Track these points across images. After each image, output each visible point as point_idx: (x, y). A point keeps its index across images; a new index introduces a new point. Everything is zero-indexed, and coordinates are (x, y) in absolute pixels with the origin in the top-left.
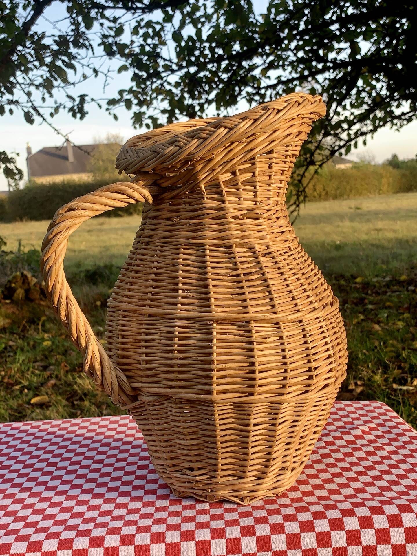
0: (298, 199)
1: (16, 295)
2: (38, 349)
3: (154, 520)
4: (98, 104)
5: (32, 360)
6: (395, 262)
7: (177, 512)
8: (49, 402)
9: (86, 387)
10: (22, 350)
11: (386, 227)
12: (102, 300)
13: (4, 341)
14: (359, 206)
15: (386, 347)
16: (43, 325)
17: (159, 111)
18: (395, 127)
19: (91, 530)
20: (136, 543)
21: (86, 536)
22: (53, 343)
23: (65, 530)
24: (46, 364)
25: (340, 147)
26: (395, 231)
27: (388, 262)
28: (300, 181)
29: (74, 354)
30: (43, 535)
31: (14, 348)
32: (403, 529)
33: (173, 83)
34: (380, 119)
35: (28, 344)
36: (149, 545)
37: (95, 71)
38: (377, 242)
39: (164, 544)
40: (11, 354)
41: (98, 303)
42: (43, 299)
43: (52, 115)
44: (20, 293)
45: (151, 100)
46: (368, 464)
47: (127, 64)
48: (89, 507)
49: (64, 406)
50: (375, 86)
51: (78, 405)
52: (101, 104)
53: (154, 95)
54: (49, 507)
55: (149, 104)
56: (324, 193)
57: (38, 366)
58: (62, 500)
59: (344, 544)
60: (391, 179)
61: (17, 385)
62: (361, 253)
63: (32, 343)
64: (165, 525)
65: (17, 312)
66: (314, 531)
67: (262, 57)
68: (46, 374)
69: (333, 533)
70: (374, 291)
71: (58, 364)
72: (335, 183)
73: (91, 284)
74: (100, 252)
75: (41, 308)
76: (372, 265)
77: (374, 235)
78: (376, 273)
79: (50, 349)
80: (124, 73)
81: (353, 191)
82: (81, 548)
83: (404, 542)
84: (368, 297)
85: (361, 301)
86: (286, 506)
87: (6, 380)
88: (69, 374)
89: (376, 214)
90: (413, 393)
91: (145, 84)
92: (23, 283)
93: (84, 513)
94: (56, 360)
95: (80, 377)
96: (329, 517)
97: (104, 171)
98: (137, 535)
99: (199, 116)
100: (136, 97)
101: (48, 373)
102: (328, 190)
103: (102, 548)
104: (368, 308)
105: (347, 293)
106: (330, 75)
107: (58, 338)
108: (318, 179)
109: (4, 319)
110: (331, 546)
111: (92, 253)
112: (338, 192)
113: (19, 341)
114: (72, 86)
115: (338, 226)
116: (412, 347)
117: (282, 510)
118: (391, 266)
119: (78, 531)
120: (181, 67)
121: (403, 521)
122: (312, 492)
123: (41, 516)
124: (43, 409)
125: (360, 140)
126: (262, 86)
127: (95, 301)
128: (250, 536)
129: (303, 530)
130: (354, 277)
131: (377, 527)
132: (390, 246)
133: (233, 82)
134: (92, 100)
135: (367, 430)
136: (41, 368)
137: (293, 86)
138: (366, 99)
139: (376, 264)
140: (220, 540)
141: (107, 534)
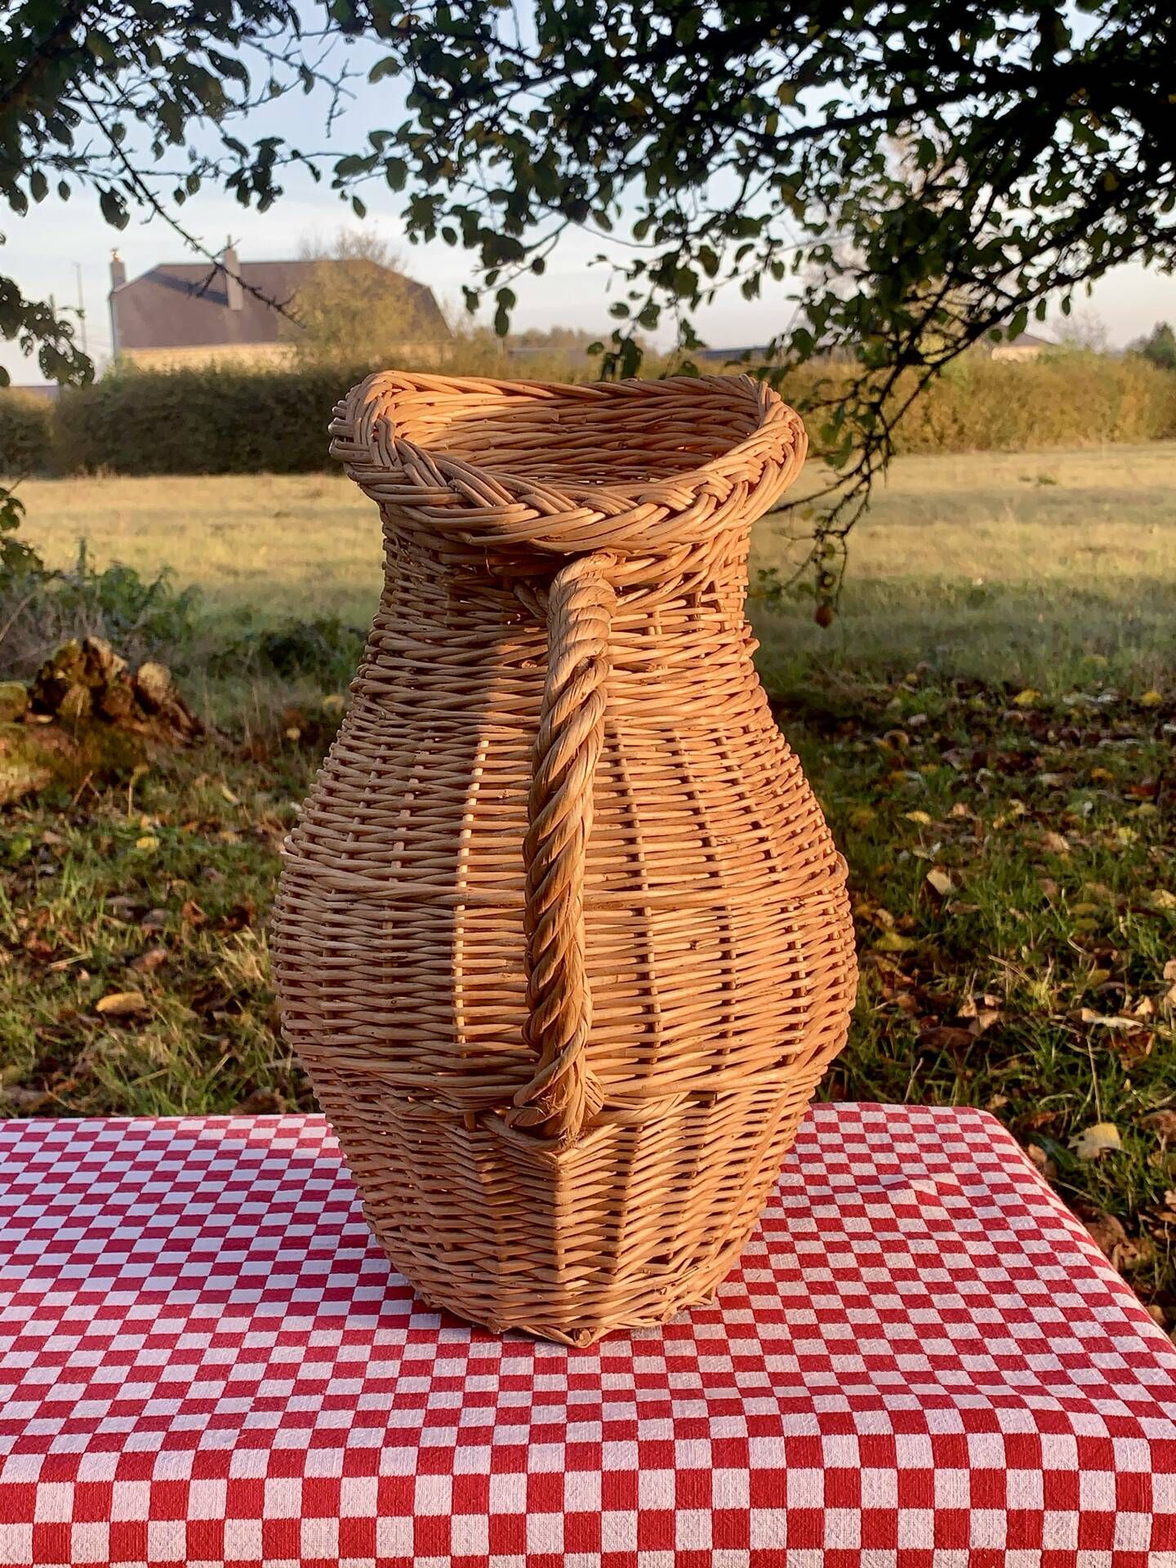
0: (867, 458)
1: (66, 702)
2: (121, 860)
3: (358, 1413)
4: (312, 167)
5: (107, 888)
6: (1133, 650)
7: (415, 1395)
8: (147, 1010)
9: (247, 973)
10: (79, 858)
11: (1119, 542)
12: (304, 724)
13: (30, 830)
14: (1050, 476)
15: (1072, 903)
16: (139, 790)
17: (483, 194)
18: (1157, 262)
19: (199, 1433)
20: (308, 1473)
21: (186, 1447)
22: (164, 842)
23: (137, 1428)
24: (144, 902)
25: (996, 315)
26: (1143, 556)
27: (1113, 649)
28: (875, 408)
29: (220, 877)
30: (83, 1440)
31: (58, 852)
32: (966, 1472)
33: (526, 116)
34: (1115, 239)
35: (96, 844)
36: (339, 1480)
37: (306, 74)
38: (1091, 587)
39: (375, 1479)
40: (50, 869)
41: (294, 733)
42: (143, 716)
43: (179, 196)
44: (78, 698)
45: (463, 160)
46: (915, 1291)
47: (398, 56)
48: (202, 1369)
49: (186, 1025)
50: (1106, 142)
51: (222, 1022)
52: (318, 168)
53: (472, 147)
54: (104, 1363)
55: (454, 174)
56: (952, 430)
57: (122, 907)
58: (138, 1347)
59: (818, 1502)
60: (1147, 398)
61: (61, 958)
62: (1041, 618)
63: (106, 840)
64: (383, 1431)
65: (69, 751)
66: (746, 1466)
67: (784, 48)
68: (142, 931)
69: (792, 1474)
70: (1065, 731)
71: (174, 903)
72: (987, 404)
73: (276, 676)
74: (308, 580)
75: (137, 743)
76: (1069, 654)
77: (1082, 565)
78: (1075, 680)
79: (156, 861)
80: (386, 79)
81: (1037, 428)
82: (172, 1477)
83: (965, 1503)
84: (1046, 749)
85: (1024, 762)
86: (689, 1394)
87: (32, 944)
88: (204, 936)
89: (1096, 503)
90: (1132, 1038)
91: (446, 117)
92: (88, 670)
93: (189, 1384)
94: (171, 894)
95: (232, 945)
96: (788, 1433)
97: (328, 340)
98: (311, 1452)
99: (596, 212)
100: (418, 154)
101: (147, 928)
102: (965, 421)
103: (224, 1482)
104: (1040, 784)
105: (989, 734)
106: (979, 106)
107: (177, 830)
108: (939, 389)
109: (32, 769)
110: (784, 1505)
111: (283, 580)
112: (994, 427)
113: (71, 834)
114: (240, 113)
115: (984, 534)
116: (1146, 905)
117: (676, 1404)
118: (1118, 661)
119: (170, 1435)
120: (549, 72)
121: (971, 1452)
122: (760, 1360)
123: (82, 1387)
124: (129, 1029)
125: (1055, 296)
126: (779, 132)
127: (285, 727)
128: (586, 1469)
129: (718, 1462)
130: (1012, 690)
131: (903, 1463)
132: (1126, 599)
133: (697, 118)
134: (296, 154)
135: (933, 1192)
136: (129, 914)
137: (869, 134)
138: (1078, 181)
139: (1078, 652)
140: (514, 1476)
141: (237, 1447)
